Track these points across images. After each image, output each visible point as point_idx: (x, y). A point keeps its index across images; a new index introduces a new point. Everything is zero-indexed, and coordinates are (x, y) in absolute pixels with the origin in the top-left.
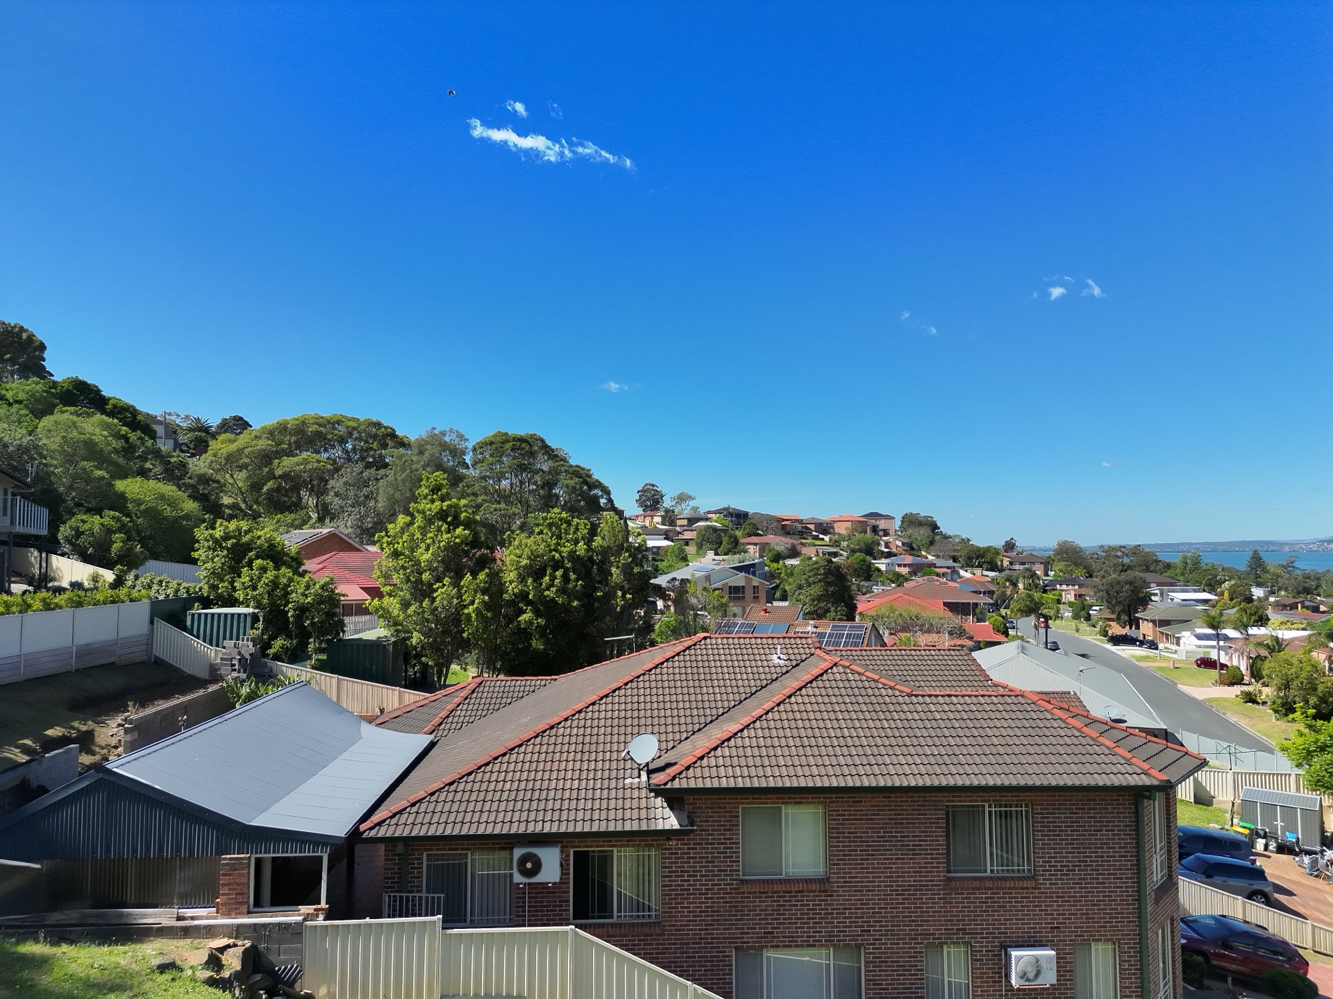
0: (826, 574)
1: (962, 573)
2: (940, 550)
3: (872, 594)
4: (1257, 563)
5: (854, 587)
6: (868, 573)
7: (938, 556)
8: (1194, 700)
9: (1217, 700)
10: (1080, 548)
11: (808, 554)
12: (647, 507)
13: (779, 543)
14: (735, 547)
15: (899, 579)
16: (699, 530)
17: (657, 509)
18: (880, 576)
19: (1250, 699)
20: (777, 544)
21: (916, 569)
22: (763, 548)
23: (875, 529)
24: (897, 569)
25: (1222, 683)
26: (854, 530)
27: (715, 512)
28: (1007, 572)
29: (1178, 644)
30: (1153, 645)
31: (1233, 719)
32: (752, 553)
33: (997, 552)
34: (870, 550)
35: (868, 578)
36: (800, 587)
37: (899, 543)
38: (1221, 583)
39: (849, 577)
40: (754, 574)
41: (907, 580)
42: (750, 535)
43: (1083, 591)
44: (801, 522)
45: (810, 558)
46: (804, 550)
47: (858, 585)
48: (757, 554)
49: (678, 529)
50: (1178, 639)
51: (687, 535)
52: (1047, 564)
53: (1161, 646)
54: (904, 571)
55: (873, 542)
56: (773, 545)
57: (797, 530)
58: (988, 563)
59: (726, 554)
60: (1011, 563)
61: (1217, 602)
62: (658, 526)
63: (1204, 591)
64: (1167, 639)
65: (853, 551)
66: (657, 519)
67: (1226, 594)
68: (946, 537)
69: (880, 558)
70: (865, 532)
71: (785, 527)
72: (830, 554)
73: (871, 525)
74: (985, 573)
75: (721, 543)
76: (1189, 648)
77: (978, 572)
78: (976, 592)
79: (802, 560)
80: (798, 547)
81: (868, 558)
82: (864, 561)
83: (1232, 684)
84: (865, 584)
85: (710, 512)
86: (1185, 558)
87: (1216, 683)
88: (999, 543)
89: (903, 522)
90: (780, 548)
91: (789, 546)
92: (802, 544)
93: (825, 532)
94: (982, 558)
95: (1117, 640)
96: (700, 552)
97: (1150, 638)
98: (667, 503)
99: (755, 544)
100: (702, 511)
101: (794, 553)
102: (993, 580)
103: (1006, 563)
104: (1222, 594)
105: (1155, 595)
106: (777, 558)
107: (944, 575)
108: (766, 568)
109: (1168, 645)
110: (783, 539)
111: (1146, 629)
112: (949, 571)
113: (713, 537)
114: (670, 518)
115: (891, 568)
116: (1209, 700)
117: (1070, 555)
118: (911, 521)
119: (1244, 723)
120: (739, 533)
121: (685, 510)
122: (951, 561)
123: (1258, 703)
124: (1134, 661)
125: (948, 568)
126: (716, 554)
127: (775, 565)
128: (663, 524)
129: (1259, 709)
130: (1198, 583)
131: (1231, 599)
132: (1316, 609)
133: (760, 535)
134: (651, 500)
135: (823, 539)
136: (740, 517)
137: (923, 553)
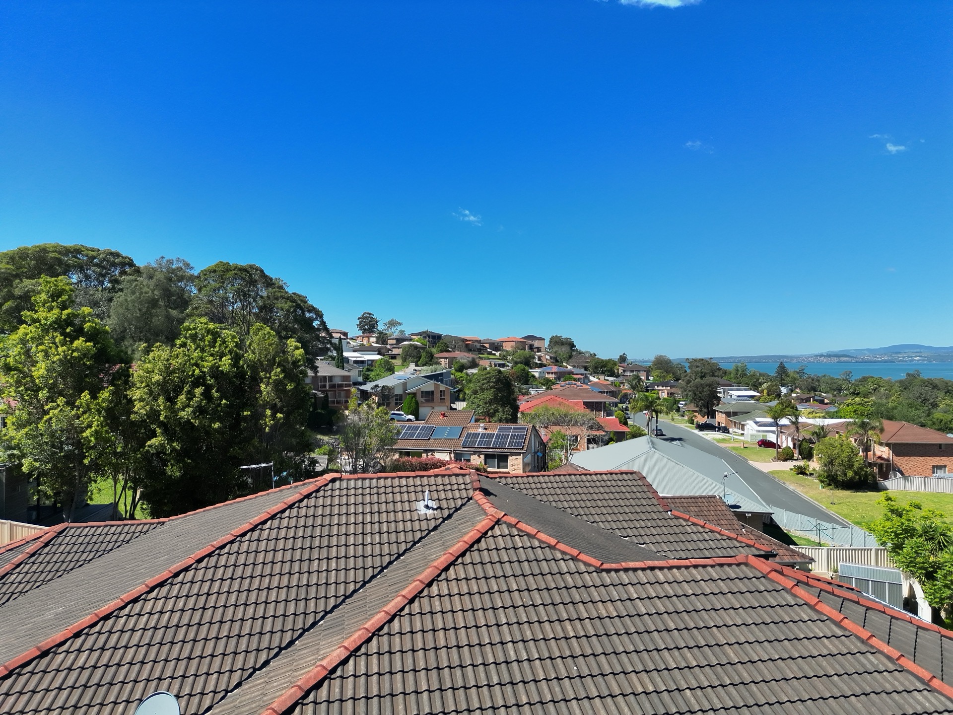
0: (496, 382)
1: (591, 378)
2: (576, 362)
3: (530, 396)
4: (782, 370)
5: (516, 390)
6: (526, 379)
7: (574, 367)
8: (761, 472)
9: (777, 472)
10: (670, 360)
11: (484, 365)
12: (365, 330)
13: (463, 357)
14: (431, 360)
15: (548, 384)
16: (404, 348)
17: (373, 332)
18: (535, 381)
19: (801, 471)
20: (462, 358)
21: (560, 376)
22: (452, 361)
23: (531, 347)
24: (547, 376)
25: (779, 459)
26: (517, 347)
27: (417, 334)
28: (621, 378)
29: (743, 429)
30: (726, 430)
31: (791, 487)
32: (443, 365)
33: (615, 364)
34: (528, 362)
35: (526, 383)
36: (475, 392)
37: (548, 357)
38: (761, 384)
39: (513, 383)
40: (442, 382)
41: (553, 384)
42: (442, 351)
43: (673, 390)
44: (479, 341)
45: (485, 369)
46: (481, 363)
47: (519, 388)
48: (447, 366)
49: (388, 347)
50: (743, 425)
51: (395, 351)
52: (648, 372)
53: (731, 430)
54: (551, 377)
55: (530, 356)
56: (459, 357)
57: (476, 348)
58: (609, 371)
59: (423, 366)
60: (624, 371)
61: (760, 397)
62: (373, 344)
63: (751, 389)
64: (735, 425)
65: (516, 363)
66: (373, 339)
67: (765, 392)
68: (580, 353)
69: (534, 368)
70: (525, 349)
71: (468, 346)
72: (500, 365)
73: (528, 344)
74: (607, 378)
75: (420, 357)
76: (751, 432)
77: (602, 377)
78: (601, 392)
79: (479, 370)
80: (477, 361)
81: (526, 368)
82: (524, 370)
83: (786, 460)
84: (525, 386)
85: (413, 334)
86: (737, 367)
87: (775, 459)
88: (616, 357)
89: (550, 342)
90: (464, 361)
91: (470, 359)
92: (480, 358)
93: (497, 349)
94: (604, 367)
95: (702, 427)
96: (405, 364)
97: (723, 425)
98: (381, 327)
99: (446, 358)
100: (407, 333)
101: (474, 365)
102: (612, 383)
103: (621, 371)
104: (762, 392)
105: (720, 392)
106: (461, 368)
107: (579, 380)
108: (452, 376)
109: (736, 430)
110: (466, 354)
111: (721, 418)
112: (582, 377)
113: (415, 353)
114: (382, 338)
115: (542, 375)
116: (772, 472)
117: (663, 366)
118: (556, 342)
119: (799, 491)
120: (434, 350)
121: (395, 332)
122: (583, 370)
123: (807, 475)
124: (715, 442)
125: (581, 374)
126: (416, 365)
127: (459, 374)
128: (377, 343)
129: (808, 479)
130: (748, 385)
131: (768, 395)
132: (822, 402)
133: (449, 351)
134: (368, 325)
135: (495, 354)
136: (435, 338)
137: (564, 364)
